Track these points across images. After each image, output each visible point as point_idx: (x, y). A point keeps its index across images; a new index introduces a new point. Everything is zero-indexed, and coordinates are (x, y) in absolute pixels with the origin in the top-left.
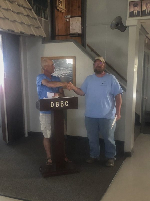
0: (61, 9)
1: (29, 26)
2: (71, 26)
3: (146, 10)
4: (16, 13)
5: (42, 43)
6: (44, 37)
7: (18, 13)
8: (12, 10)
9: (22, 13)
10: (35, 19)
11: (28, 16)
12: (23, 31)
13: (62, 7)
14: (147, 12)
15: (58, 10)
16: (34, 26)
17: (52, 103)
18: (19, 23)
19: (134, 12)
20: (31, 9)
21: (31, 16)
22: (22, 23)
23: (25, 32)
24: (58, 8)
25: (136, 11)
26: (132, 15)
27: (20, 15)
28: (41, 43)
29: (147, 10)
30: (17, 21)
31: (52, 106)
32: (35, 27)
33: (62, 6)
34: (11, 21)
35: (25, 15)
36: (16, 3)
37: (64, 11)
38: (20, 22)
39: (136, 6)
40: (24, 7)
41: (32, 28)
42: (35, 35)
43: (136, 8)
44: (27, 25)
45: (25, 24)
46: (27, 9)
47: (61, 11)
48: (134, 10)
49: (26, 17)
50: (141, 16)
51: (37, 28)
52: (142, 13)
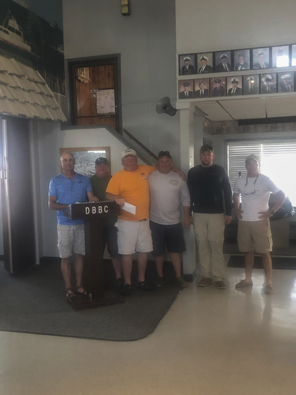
0: (84, 80)
1: (44, 107)
2: (97, 102)
3: (199, 90)
4: (27, 91)
5: (61, 130)
6: (64, 121)
7: (29, 91)
8: (21, 87)
9: (34, 91)
10: (51, 96)
11: (42, 93)
12: (37, 115)
13: (84, 76)
14: (201, 93)
15: (80, 81)
16: (49, 106)
18: (31, 104)
19: (185, 92)
20: (44, 84)
22: (35, 104)
23: (39, 116)
24: (79, 78)
25: (188, 92)
26: (182, 96)
27: (32, 93)
28: (60, 128)
29: (201, 91)
30: (29, 102)
32: (52, 108)
33: (84, 74)
34: (21, 102)
35: (37, 93)
36: (26, 78)
37: (88, 82)
38: (33, 102)
40: (36, 82)
41: (48, 110)
42: (52, 119)
43: (187, 88)
44: (41, 106)
45: (39, 105)
46: (39, 84)
47: (83, 81)
48: (185, 90)
49: (39, 95)
51: (54, 109)
52: (194, 94)
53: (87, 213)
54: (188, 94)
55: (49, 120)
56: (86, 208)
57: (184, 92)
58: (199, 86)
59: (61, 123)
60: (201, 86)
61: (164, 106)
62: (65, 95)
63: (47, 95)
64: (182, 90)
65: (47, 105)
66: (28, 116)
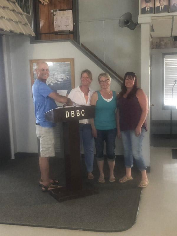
1: (17, 23)
2: (55, 22)
3: (159, 6)
4: (2, 8)
5: (31, 43)
6: (33, 36)
7: (4, 8)
9: (8, 8)
10: (21, 14)
11: (13, 11)
12: (13, 29)
14: (161, 8)
16: (21, 22)
17: (67, 113)
18: (6, 19)
19: (147, 8)
20: (15, 3)
21: (17, 11)
22: (10, 20)
23: (14, 30)
25: (149, 8)
26: (144, 11)
27: (6, 9)
28: (29, 42)
29: (161, 7)
30: (4, 17)
31: (67, 116)
32: (23, 24)
35: (10, 10)
37: (47, 4)
38: (8, 18)
39: (149, 2)
40: (8, 1)
41: (19, 25)
42: (24, 34)
43: (148, 4)
44: (14, 21)
45: (12, 20)
46: (11, 3)
47: (44, 3)
48: (146, 6)
49: (12, 12)
50: (154, 13)
51: (24, 25)
52: (155, 10)
53: (67, 117)
54: (149, 10)
55: (21, 34)
56: (66, 112)
57: (145, 8)
58: (160, 3)
59: (30, 37)
60: (161, 3)
61: (126, 20)
62: (29, 14)
63: (18, 13)
64: (144, 5)
65: (18, 21)
66: (5, 29)
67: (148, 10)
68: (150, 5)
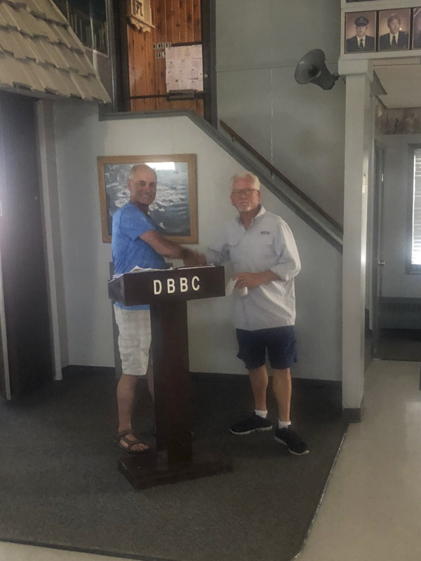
1: (65, 72)
2: (167, 71)
4: (31, 37)
5: (100, 120)
6: (105, 102)
7: (36, 37)
8: (19, 29)
9: (45, 38)
10: (79, 52)
11: (60, 44)
12: (53, 87)
13: (142, 19)
14: (391, 39)
15: (133, 27)
16: (76, 71)
17: (157, 284)
19: (359, 39)
20: (65, 26)
22: (47, 65)
24: (133, 21)
25: (364, 38)
26: (352, 46)
29: (391, 36)
30: (34, 60)
33: (142, 15)
34: (20, 60)
35: (53, 44)
36: (29, 10)
37: (149, 29)
38: (43, 61)
42: (83, 97)
43: (363, 29)
44: (59, 70)
47: (141, 28)
48: (357, 34)
49: (56, 48)
53: (156, 293)
54: (364, 43)
56: (155, 282)
57: (355, 37)
59: (100, 105)
61: (311, 67)
62: (106, 53)
63: (71, 49)
64: (352, 33)
65: (70, 68)
67: (361, 44)
68: (367, 31)
